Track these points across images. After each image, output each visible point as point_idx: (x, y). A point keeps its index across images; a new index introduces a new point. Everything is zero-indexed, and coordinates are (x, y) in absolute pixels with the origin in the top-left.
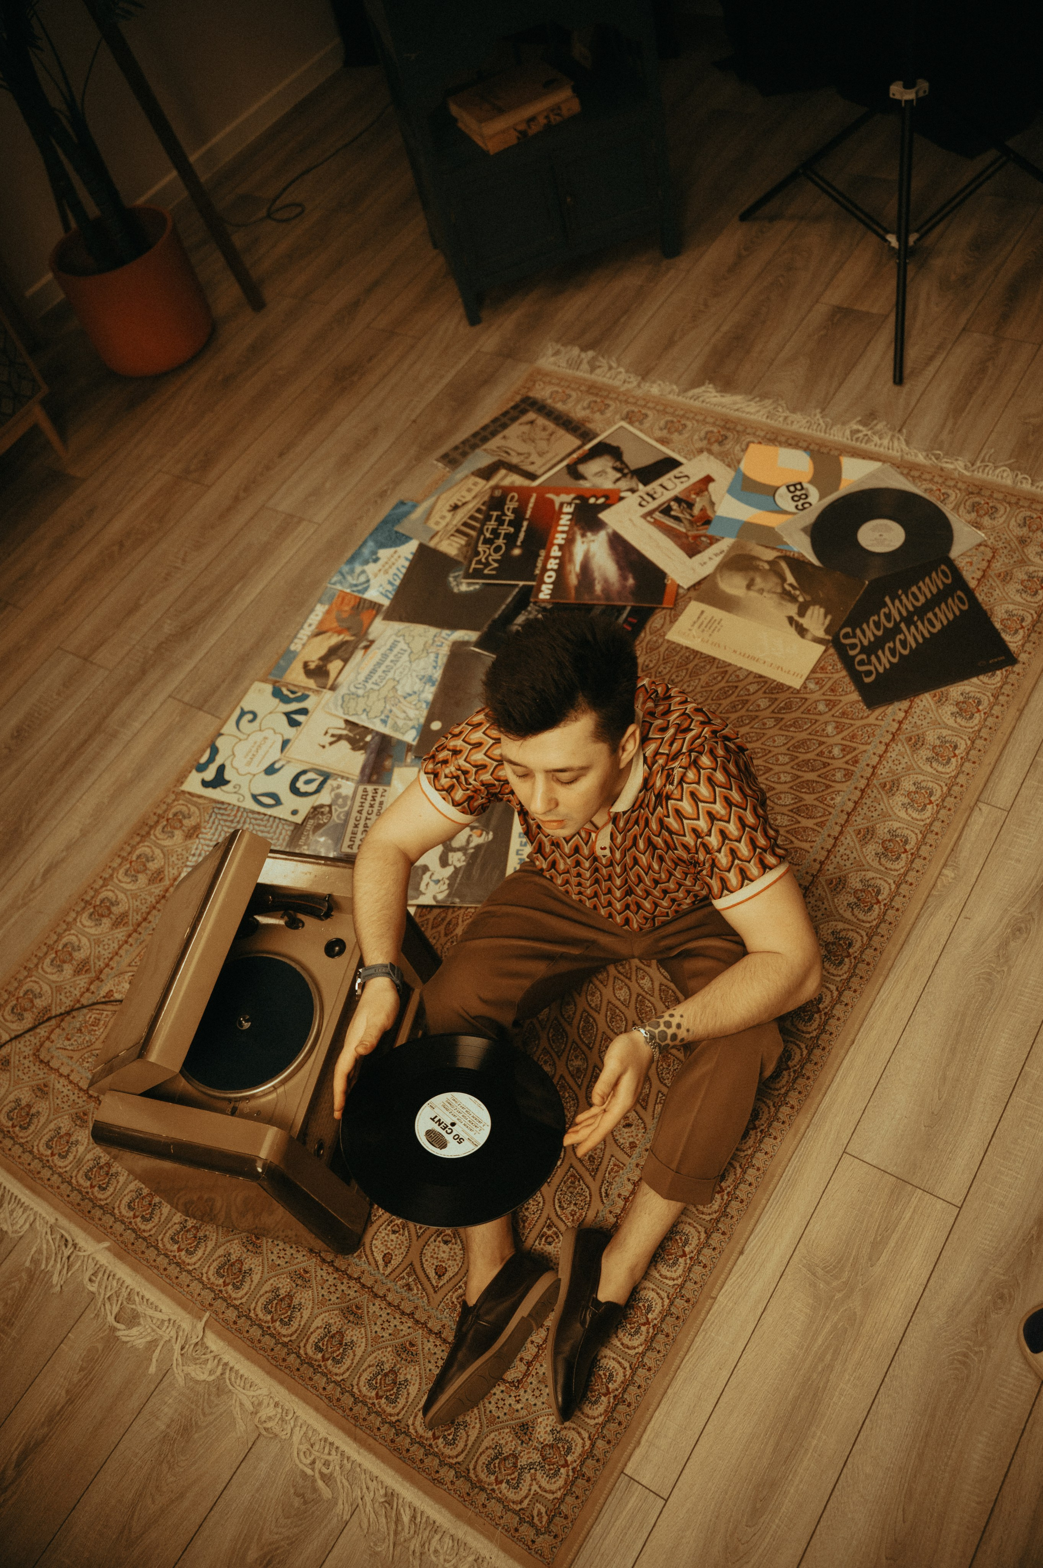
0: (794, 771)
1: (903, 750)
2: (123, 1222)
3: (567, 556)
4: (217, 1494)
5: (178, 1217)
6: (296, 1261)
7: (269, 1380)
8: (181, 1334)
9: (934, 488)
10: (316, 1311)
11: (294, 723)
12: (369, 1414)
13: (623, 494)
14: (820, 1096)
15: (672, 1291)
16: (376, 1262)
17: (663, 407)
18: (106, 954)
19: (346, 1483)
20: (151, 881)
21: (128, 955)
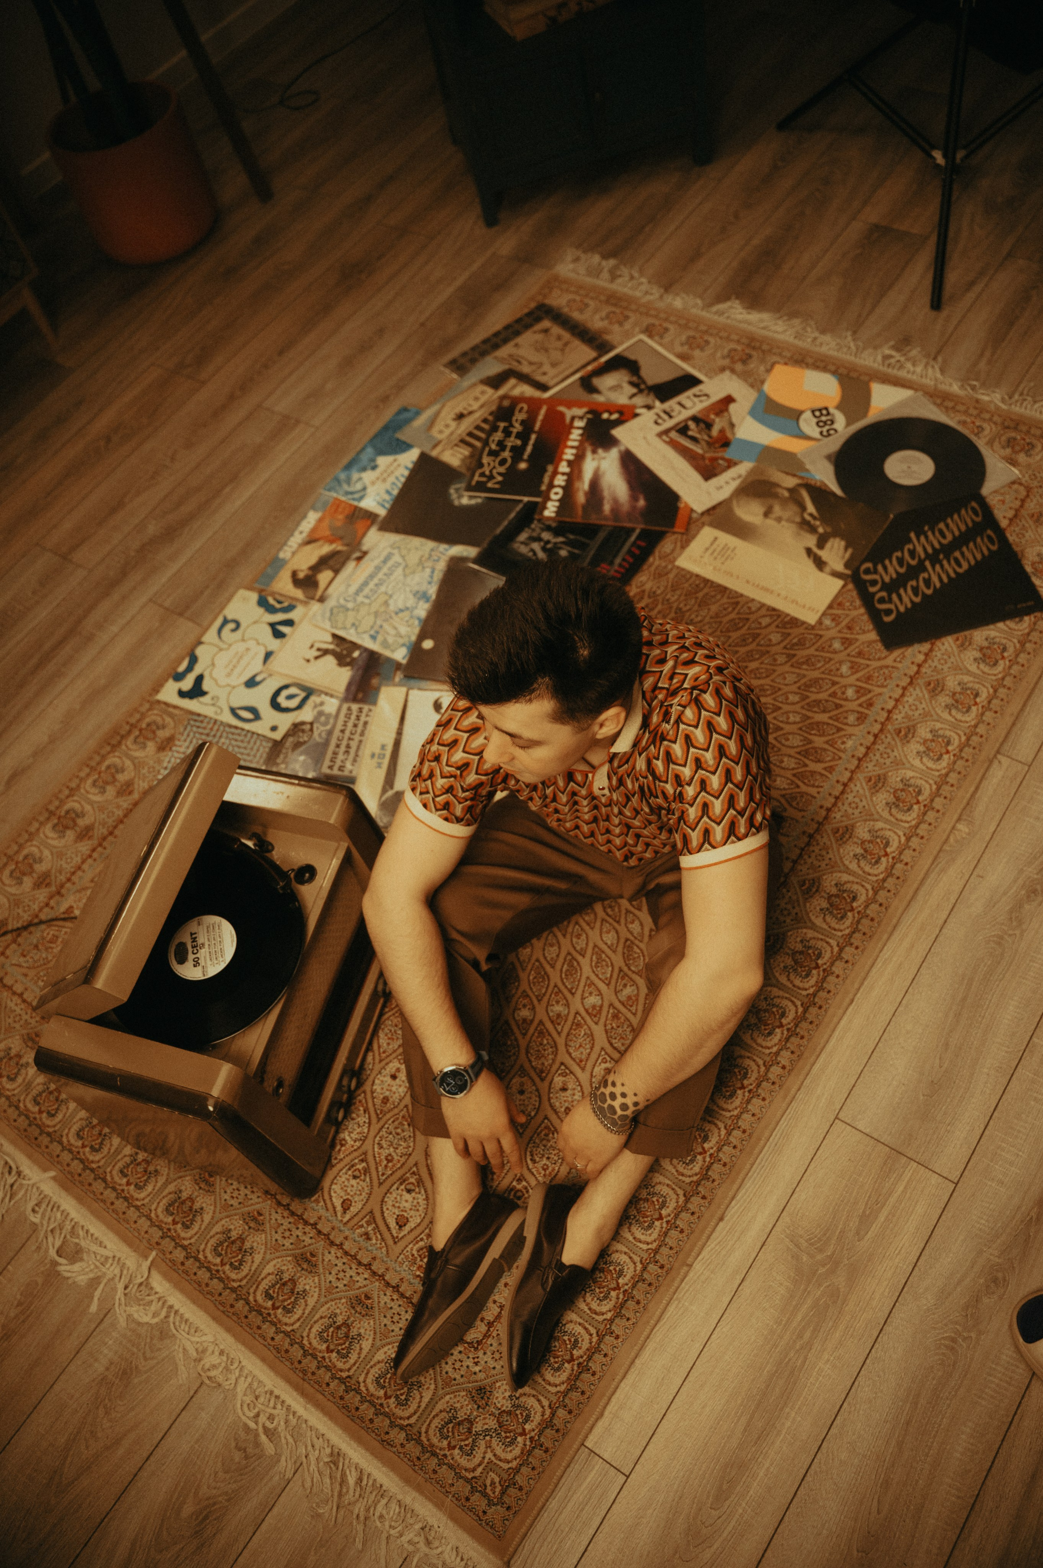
0: (804, 712)
1: (921, 695)
2: (70, 1151)
3: (576, 472)
4: (155, 1442)
5: (128, 1150)
6: (250, 1202)
7: (214, 1325)
8: (125, 1272)
9: (969, 420)
10: (268, 1257)
11: (278, 635)
12: (318, 1368)
13: (638, 411)
14: (814, 1057)
15: (645, 1256)
16: (334, 1208)
17: (685, 321)
18: (68, 867)
19: (291, 1440)
20: (120, 793)
21: (90, 871)
